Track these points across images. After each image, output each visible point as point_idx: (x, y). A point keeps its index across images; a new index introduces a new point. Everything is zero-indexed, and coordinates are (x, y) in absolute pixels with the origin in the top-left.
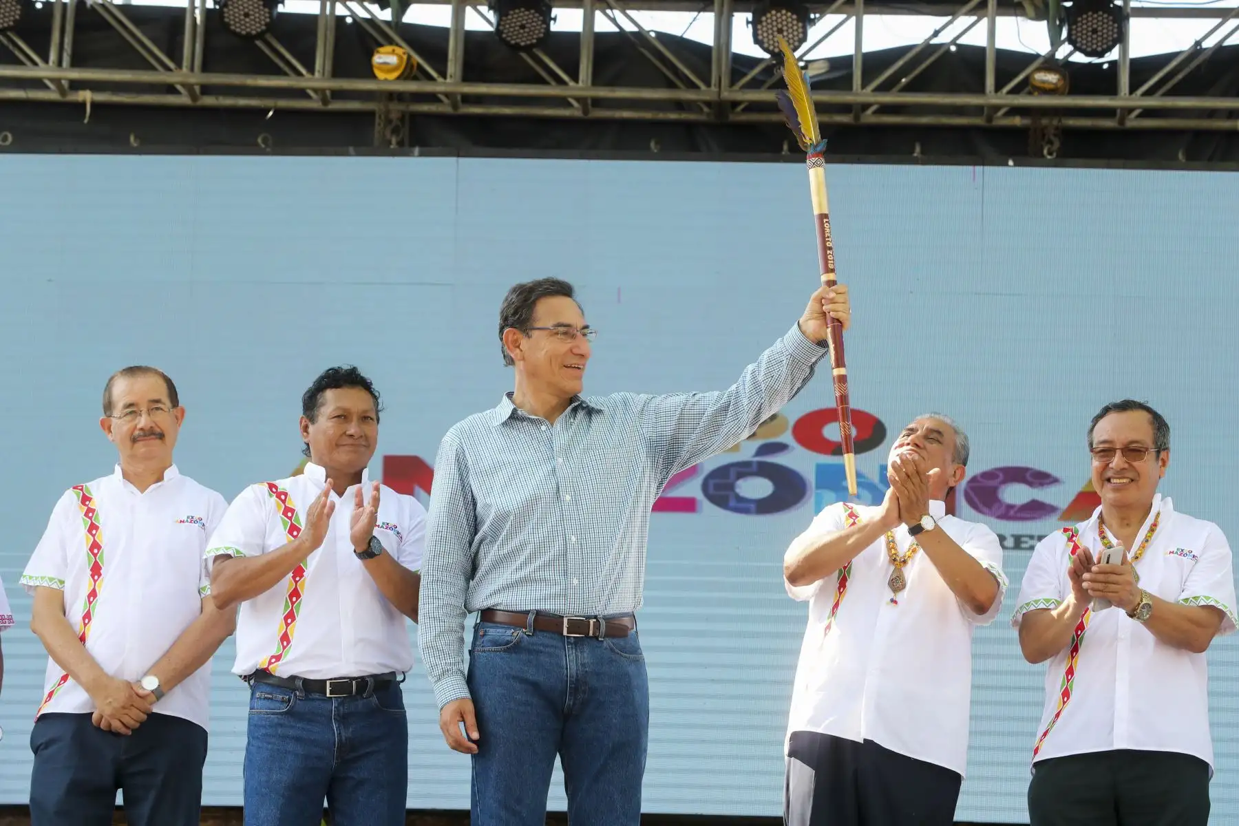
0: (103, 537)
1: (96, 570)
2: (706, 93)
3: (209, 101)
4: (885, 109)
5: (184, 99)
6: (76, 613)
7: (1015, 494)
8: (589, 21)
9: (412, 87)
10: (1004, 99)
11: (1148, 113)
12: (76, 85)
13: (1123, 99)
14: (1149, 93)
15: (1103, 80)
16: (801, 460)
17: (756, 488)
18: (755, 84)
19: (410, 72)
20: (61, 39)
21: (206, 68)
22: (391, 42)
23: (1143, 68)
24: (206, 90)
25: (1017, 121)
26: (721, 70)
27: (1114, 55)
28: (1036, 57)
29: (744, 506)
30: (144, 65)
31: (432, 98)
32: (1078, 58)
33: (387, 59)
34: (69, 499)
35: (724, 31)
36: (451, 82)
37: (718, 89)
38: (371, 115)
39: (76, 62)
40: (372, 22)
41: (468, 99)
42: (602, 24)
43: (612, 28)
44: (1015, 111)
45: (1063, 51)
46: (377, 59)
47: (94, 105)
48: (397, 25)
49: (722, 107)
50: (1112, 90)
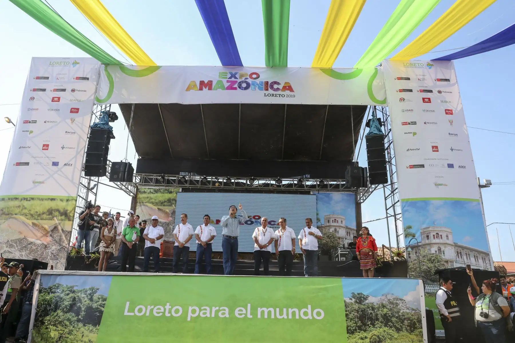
0: (180, 229)
1: (179, 232)
2: (245, 187)
3: (201, 188)
4: (261, 189)
5: (199, 188)
6: (177, 236)
7: (272, 223)
8: (235, 181)
9: (219, 187)
10: (271, 188)
11: (284, 189)
12: (190, 187)
13: (282, 188)
14: (284, 187)
15: (280, 186)
16: (253, 220)
17: (249, 222)
18: (249, 186)
19: (219, 185)
20: (189, 182)
21: (201, 185)
22: (217, 183)
23: (284, 185)
24: (201, 187)
25: (272, 190)
26: (246, 185)
27: (281, 184)
28: (274, 184)
29: (248, 224)
30: (196, 185)
31: (221, 188)
32: (278, 184)
33: (217, 184)
34: (178, 226)
35: (247, 182)
36: (222, 186)
37: (246, 187)
38: (215, 189)
39: (190, 184)
40: (216, 181)
41: (224, 188)
42: (236, 181)
43: (237, 181)
44: (272, 189)
45: (277, 184)
46: (216, 184)
47: (191, 188)
48: (218, 181)
49: (246, 189)
50: (281, 187)
